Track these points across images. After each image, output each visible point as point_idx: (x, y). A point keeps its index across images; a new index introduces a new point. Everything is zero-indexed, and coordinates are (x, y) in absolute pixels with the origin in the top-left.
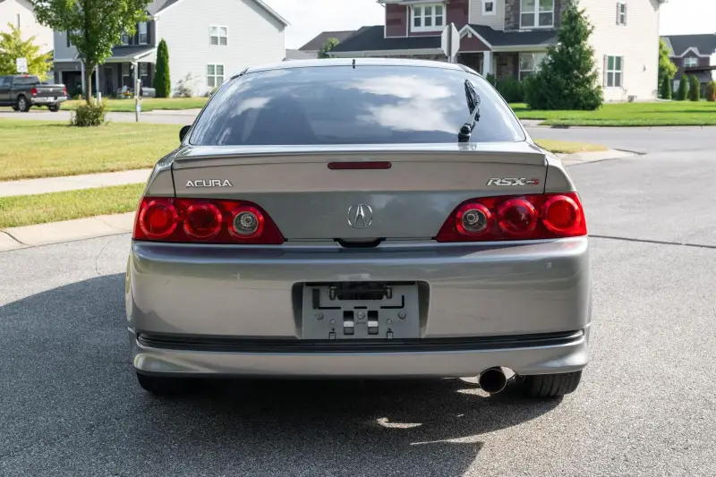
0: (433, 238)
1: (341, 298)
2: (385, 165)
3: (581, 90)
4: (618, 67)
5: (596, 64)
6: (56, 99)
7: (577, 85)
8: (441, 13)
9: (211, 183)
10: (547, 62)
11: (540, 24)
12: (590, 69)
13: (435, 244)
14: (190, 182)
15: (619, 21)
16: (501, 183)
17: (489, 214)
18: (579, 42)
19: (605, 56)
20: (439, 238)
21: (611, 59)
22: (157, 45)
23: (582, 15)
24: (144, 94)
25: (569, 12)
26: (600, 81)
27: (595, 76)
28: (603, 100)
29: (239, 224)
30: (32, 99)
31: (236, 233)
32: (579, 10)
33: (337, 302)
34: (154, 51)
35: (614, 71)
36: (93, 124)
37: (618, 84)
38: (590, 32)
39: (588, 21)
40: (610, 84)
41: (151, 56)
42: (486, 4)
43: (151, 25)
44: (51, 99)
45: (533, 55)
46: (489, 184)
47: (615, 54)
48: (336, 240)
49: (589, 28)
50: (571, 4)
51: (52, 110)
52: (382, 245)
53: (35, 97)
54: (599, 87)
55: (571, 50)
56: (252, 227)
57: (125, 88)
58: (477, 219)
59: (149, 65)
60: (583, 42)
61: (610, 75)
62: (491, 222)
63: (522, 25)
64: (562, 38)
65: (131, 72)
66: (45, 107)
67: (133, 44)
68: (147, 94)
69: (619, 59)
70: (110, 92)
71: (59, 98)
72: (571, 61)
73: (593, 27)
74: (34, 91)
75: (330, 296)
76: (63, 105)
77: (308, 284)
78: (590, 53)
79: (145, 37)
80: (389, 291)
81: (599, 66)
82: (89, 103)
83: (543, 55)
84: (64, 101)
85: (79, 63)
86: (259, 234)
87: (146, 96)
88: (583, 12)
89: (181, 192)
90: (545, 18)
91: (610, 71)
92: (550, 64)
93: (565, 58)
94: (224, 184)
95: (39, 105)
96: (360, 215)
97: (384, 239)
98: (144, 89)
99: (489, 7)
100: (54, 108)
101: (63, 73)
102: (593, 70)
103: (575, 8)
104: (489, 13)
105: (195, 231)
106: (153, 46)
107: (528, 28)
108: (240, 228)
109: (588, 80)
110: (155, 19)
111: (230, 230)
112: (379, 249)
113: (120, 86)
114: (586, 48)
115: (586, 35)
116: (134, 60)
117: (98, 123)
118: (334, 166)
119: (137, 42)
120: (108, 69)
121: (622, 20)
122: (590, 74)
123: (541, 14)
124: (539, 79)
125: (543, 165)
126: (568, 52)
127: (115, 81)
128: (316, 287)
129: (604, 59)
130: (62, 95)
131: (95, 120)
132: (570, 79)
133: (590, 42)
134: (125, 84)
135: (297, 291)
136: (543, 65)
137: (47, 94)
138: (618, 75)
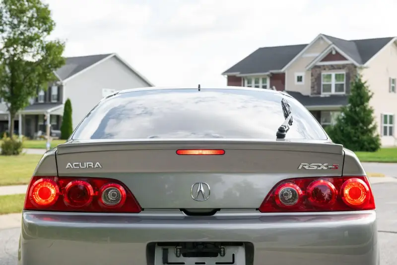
0: (257, 209)
1: (185, 255)
3: (365, 138)
4: (391, 122)
5: (375, 119)
7: (363, 133)
8: (266, 83)
9: (86, 164)
10: (341, 118)
11: (336, 91)
12: (370, 123)
13: (259, 214)
14: (69, 164)
15: (391, 90)
16: (309, 167)
17: (300, 192)
18: (362, 103)
19: (381, 114)
20: (261, 209)
21: (386, 116)
22: (64, 102)
23: (365, 85)
24: (53, 135)
25: (356, 83)
26: (379, 131)
27: (374, 128)
28: (380, 144)
29: (106, 198)
31: (104, 204)
32: (363, 81)
33: (182, 259)
34: (62, 107)
35: (388, 125)
36: (14, 154)
37: (391, 134)
38: (371, 97)
39: (369, 89)
40: (385, 134)
41: (60, 110)
42: (298, 77)
43: (60, 88)
45: (331, 113)
46: (300, 168)
47: (389, 114)
48: (182, 210)
49: (370, 94)
50: (357, 77)
52: (217, 214)
54: (378, 136)
55: (358, 109)
56: (117, 200)
57: (40, 133)
58: (291, 196)
59: (58, 117)
60: (366, 104)
61: (385, 128)
62: (302, 198)
63: (324, 91)
64: (351, 101)
65: (45, 121)
67: (47, 102)
68: (55, 135)
69: (391, 117)
70: (29, 135)
72: (358, 116)
73: (373, 94)
75: (176, 254)
77: (160, 244)
78: (371, 111)
79: (56, 97)
80: (222, 250)
81: (377, 121)
82: (12, 139)
83: (339, 113)
85: (7, 115)
86: (121, 205)
87: (54, 137)
88: (365, 82)
89: (62, 172)
90: (339, 88)
91: (385, 125)
92: (344, 118)
93: (353, 115)
94: (96, 166)
96: (200, 191)
97: (219, 210)
98: (53, 131)
99: (300, 79)
102: (373, 123)
103: (360, 80)
104: (300, 83)
105: (71, 202)
106: (61, 103)
107: (327, 94)
108: (107, 201)
109: (371, 131)
110: (63, 84)
111: (99, 202)
112: (215, 217)
113: (36, 131)
114: (368, 108)
115: (368, 99)
116: (47, 113)
117: (18, 153)
119: (50, 100)
120: (28, 119)
121: (393, 89)
122: (371, 126)
123: (336, 85)
124: (335, 129)
125: (341, 154)
126: (355, 111)
127: (33, 127)
128: (165, 245)
129: (381, 117)
131: (15, 152)
132: (357, 129)
133: (371, 104)
134: (40, 130)
135: (151, 249)
136: (338, 119)
138: (391, 128)
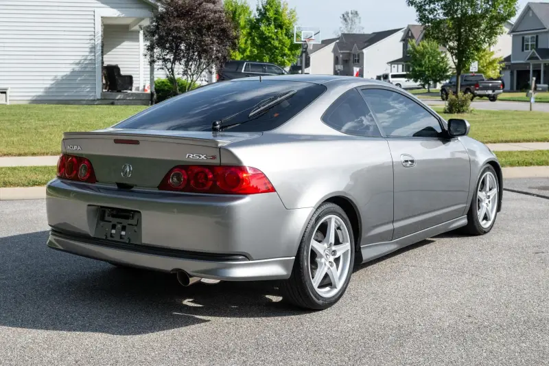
0: (157, 187)
1: (112, 217)
2: (137, 142)
6: (494, 91)
9: (75, 147)
13: (157, 191)
16: (193, 157)
17: (185, 175)
20: (160, 187)
24: (538, 89)
29: (81, 171)
30: (475, 92)
31: (81, 177)
33: (110, 219)
44: (490, 92)
46: (187, 157)
48: (116, 183)
51: (491, 100)
53: (477, 90)
56: (85, 173)
66: (486, 98)
68: (540, 89)
71: (497, 91)
74: (477, 85)
75: (109, 215)
76: (500, 97)
84: (500, 93)
86: (87, 177)
87: (539, 91)
94: (79, 149)
95: (481, 96)
96: (127, 171)
98: (538, 85)
100: (493, 98)
101: (517, 71)
111: (78, 174)
112: (133, 191)
118: (117, 141)
130: (499, 89)
137: (487, 88)
